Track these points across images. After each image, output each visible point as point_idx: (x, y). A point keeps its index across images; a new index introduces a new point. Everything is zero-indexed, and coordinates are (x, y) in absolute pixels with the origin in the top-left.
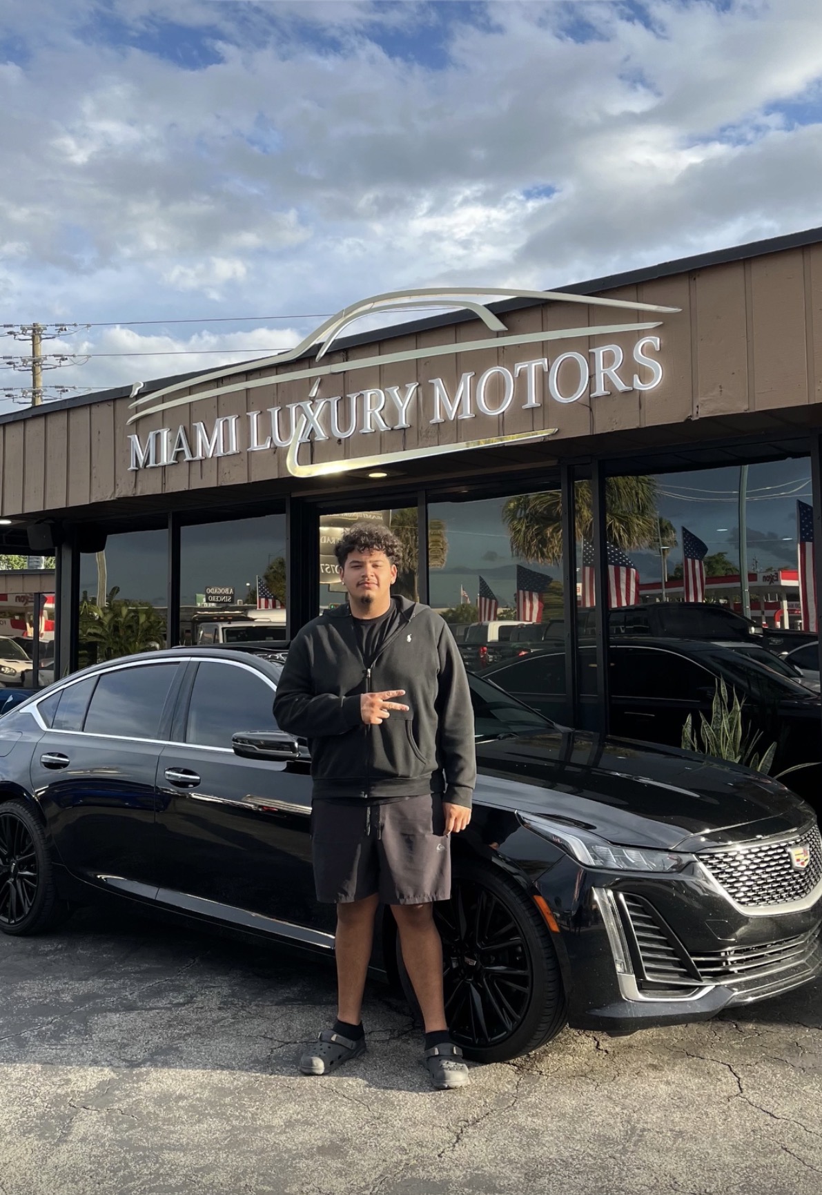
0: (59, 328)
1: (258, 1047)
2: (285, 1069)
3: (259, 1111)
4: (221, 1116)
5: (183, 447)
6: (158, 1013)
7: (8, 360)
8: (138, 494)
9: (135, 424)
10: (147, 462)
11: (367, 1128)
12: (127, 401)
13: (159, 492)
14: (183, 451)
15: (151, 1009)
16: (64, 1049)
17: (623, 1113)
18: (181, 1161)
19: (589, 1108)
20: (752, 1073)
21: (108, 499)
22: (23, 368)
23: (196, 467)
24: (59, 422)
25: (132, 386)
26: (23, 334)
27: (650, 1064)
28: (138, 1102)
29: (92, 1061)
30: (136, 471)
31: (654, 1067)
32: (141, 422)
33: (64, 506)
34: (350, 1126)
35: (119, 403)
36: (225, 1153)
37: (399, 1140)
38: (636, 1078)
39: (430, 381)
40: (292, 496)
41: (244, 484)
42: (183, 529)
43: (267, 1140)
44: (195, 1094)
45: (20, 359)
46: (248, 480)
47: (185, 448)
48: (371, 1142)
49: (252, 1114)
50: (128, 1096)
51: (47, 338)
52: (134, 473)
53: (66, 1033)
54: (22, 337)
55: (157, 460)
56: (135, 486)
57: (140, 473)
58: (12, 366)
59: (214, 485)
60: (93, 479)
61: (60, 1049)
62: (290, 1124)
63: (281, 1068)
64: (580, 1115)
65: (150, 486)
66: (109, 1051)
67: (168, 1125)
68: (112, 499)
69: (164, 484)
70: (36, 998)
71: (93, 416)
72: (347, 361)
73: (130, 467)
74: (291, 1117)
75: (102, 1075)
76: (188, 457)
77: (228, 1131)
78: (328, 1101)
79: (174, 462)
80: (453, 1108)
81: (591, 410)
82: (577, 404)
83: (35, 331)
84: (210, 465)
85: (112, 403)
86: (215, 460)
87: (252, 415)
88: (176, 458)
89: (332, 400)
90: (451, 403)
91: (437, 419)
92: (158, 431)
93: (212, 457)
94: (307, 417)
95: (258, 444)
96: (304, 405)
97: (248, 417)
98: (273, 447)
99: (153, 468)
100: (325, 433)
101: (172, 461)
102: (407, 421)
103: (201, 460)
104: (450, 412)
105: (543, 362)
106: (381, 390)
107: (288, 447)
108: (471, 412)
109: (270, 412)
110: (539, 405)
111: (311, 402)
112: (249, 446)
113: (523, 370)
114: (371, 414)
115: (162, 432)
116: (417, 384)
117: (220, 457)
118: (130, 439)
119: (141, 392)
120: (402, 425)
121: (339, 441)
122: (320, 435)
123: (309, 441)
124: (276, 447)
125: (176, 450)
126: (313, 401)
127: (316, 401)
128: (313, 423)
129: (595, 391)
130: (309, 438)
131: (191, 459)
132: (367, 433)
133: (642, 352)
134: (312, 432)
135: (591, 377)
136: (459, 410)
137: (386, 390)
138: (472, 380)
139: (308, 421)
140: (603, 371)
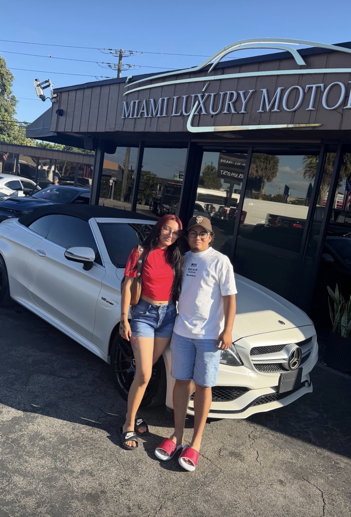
0: (130, 52)
1: (94, 414)
2: (98, 432)
3: (73, 458)
4: (54, 457)
5: (144, 110)
6: (62, 380)
7: (109, 65)
8: (124, 130)
9: (126, 97)
10: (129, 116)
11: (118, 486)
12: (124, 84)
13: (132, 131)
14: (144, 112)
15: (60, 377)
16: (11, 391)
17: (253, 514)
18: (19, 484)
19: (237, 504)
20: (333, 501)
21: (112, 130)
22: (114, 69)
23: (149, 120)
24: (97, 90)
25: (127, 77)
26: (116, 53)
27: (280, 480)
28: (22, 436)
29: (18, 403)
30: (124, 119)
31: (281, 482)
32: (129, 95)
33: (95, 131)
34: (110, 482)
35: (121, 85)
36: (42, 484)
37: (130, 501)
38: (269, 488)
39: (261, 89)
40: (192, 141)
41: (168, 132)
42: (145, 149)
43: (67, 481)
44: (50, 438)
45: (113, 65)
46: (169, 131)
47: (145, 111)
48: (115, 498)
49: (69, 460)
50: (20, 430)
51: (125, 57)
52: (123, 120)
53: (17, 382)
54: (116, 55)
55: (133, 115)
56: (123, 127)
57: (126, 120)
58: (110, 67)
59: (155, 131)
60: (107, 120)
61: (9, 391)
62: (83, 472)
63: (97, 431)
64: (230, 509)
65: (129, 128)
66: (29, 398)
67: (27, 456)
68: (113, 131)
69: (134, 127)
70: (18, 357)
71: (110, 90)
72: (223, 74)
73: (122, 117)
74: (86, 467)
75: (17, 413)
76: (146, 116)
77: (52, 469)
78: (108, 461)
79: (140, 117)
80: (167, 484)
81: (342, 116)
82: (335, 111)
83: (120, 53)
84: (155, 120)
85: (118, 85)
86: (157, 118)
87: (175, 98)
88: (141, 116)
89: (212, 94)
90: (269, 103)
91: (260, 111)
92: (136, 101)
93: (156, 117)
94: (199, 102)
95: (176, 114)
96: (199, 95)
97: (174, 98)
98: (182, 115)
99: (131, 118)
100: (206, 111)
101: (139, 117)
102: (245, 110)
103: (151, 118)
104: (268, 108)
105: (322, 85)
106: (236, 91)
107: (189, 116)
108: (278, 109)
109: (183, 97)
110: (315, 109)
111: (203, 94)
112: (172, 114)
113: (310, 89)
114: (229, 104)
115: (137, 101)
116: (255, 90)
117: (159, 117)
118: (123, 103)
119: (131, 80)
120: (243, 111)
121: (212, 116)
122: (204, 112)
123: (199, 114)
124: (184, 116)
125: (141, 111)
126: (204, 94)
127: (205, 94)
128: (202, 105)
129: (347, 105)
130: (198, 113)
131: (147, 117)
132: (226, 114)
134: (201, 110)
135: (347, 97)
136: (273, 107)
137: (239, 91)
138: (282, 92)
139: (200, 104)
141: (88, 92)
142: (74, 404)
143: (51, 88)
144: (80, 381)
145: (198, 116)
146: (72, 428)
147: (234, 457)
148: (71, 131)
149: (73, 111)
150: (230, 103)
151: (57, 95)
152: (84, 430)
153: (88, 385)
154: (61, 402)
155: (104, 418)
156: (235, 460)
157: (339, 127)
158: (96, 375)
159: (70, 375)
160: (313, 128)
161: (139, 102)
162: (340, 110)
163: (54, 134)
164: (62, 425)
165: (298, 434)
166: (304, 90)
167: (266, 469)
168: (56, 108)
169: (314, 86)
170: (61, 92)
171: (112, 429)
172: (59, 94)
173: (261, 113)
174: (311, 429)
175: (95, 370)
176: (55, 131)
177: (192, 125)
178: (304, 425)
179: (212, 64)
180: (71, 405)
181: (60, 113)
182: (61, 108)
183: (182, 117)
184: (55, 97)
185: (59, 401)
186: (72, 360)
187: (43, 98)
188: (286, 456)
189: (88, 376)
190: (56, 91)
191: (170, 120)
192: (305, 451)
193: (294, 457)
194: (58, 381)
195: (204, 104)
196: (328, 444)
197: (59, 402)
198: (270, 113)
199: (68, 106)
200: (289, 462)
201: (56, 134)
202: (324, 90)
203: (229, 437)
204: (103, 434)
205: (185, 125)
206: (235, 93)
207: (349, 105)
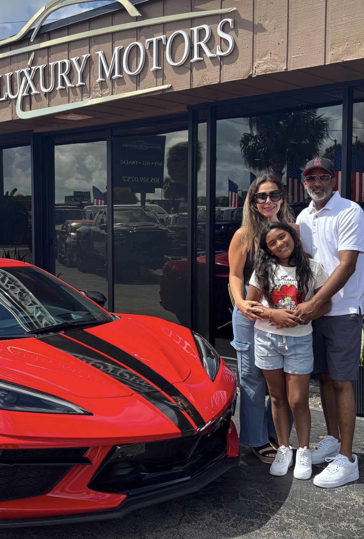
39: (96, 53)
72: (50, 40)
81: (191, 71)
82: (182, 68)
89: (41, 67)
90: (108, 67)
91: (100, 79)
94: (27, 78)
96: (25, 70)
98: (9, 99)
100: (37, 90)
102: (83, 81)
104: (108, 74)
106: (68, 59)
107: (16, 99)
108: (120, 74)
109: (6, 76)
110: (160, 68)
111: (29, 69)
113: (151, 43)
114: (62, 77)
116: (89, 55)
120: (80, 83)
121: (46, 94)
122: (34, 91)
123: (28, 95)
124: (11, 100)
127: (32, 68)
128: (30, 82)
129: (193, 58)
130: (28, 93)
132: (61, 89)
133: (223, 29)
134: (30, 89)
135: (191, 47)
136: (113, 73)
137: (71, 59)
138: (121, 52)
139: (27, 81)
140: (199, 43)
145: (29, 97)
150: (63, 74)
157: (189, 86)
160: (162, 91)
162: (188, 65)
166: (144, 47)
169: (154, 40)
173: (101, 82)
179: (34, 29)
183: (8, 102)
195: (33, 80)
198: (111, 80)
202: (167, 42)
205: (13, 111)
206: (66, 61)
207: (196, 58)
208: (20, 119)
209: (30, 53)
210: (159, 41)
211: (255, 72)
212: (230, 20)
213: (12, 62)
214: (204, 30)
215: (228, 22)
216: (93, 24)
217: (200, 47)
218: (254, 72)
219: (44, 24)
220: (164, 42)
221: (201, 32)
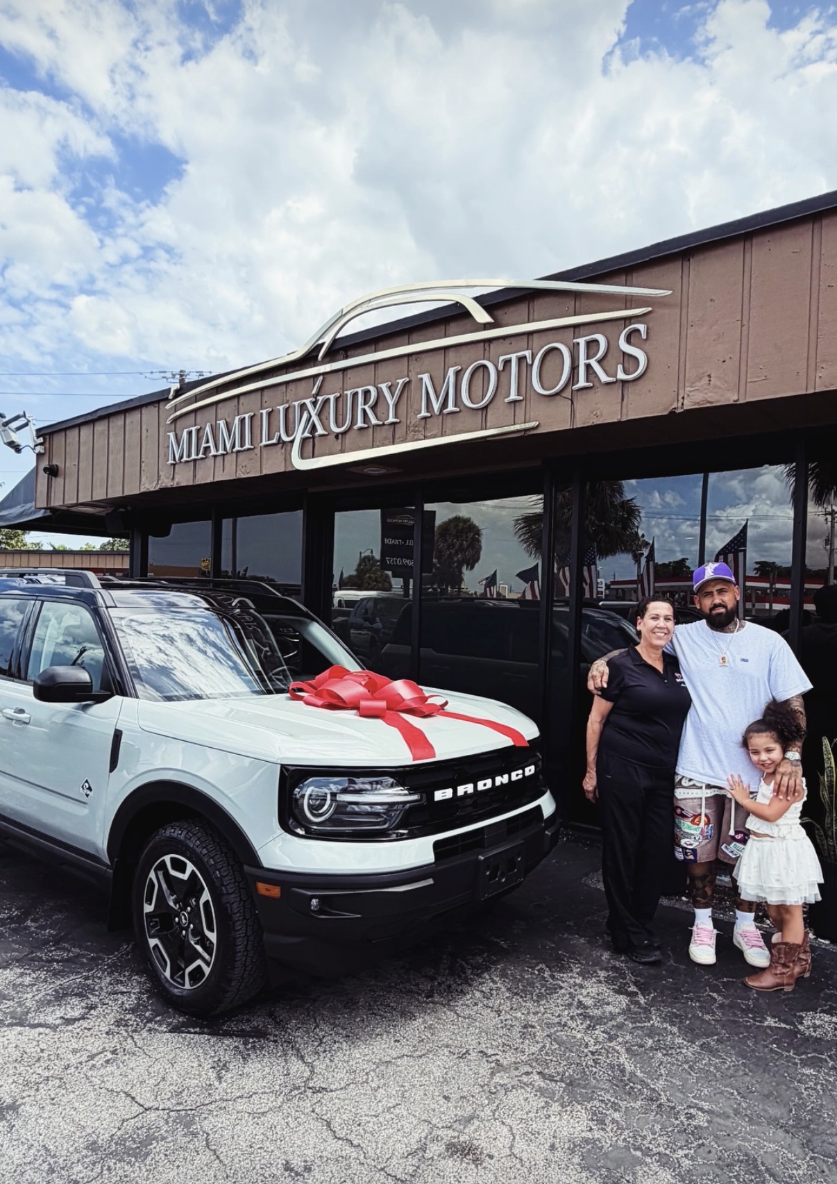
5: (209, 443)
8: (175, 486)
10: (181, 457)
12: (166, 401)
13: (191, 484)
14: (209, 447)
15: (36, 1026)
21: (152, 489)
23: (219, 460)
24: (118, 422)
25: (169, 389)
30: (174, 465)
32: (178, 420)
33: (121, 495)
35: (161, 404)
39: (419, 376)
40: (308, 492)
41: (257, 477)
42: (223, 522)
46: (260, 473)
47: (211, 444)
52: (172, 466)
55: (189, 456)
57: (177, 466)
59: (233, 477)
60: (142, 472)
65: (184, 480)
68: (156, 489)
69: (195, 476)
71: (143, 416)
72: (345, 359)
73: (168, 460)
76: (213, 453)
79: (203, 456)
81: (572, 403)
82: (558, 397)
83: (181, 376)
84: (230, 459)
85: (157, 405)
86: (234, 455)
87: (264, 412)
88: (204, 454)
89: (332, 397)
90: (437, 397)
91: (424, 413)
92: (191, 428)
93: (232, 452)
94: (309, 413)
95: (269, 440)
96: (308, 402)
97: (262, 414)
98: (281, 441)
99: (187, 462)
100: (325, 429)
101: (201, 456)
102: (396, 416)
103: (223, 455)
104: (436, 406)
105: (527, 353)
106: (375, 386)
107: (292, 442)
108: (456, 406)
109: (279, 410)
110: (521, 398)
111: (314, 399)
112: (261, 442)
113: (507, 362)
114: (364, 411)
115: (194, 429)
116: (408, 380)
117: (238, 452)
118: (169, 436)
119: (178, 393)
120: (391, 419)
121: (337, 436)
122: (320, 431)
123: (311, 436)
124: (284, 443)
125: (204, 445)
126: (316, 398)
127: (318, 398)
128: (315, 418)
129: (577, 383)
130: (311, 433)
131: (216, 454)
132: (361, 429)
133: (628, 340)
134: (314, 428)
135: (574, 368)
136: (445, 404)
137: (379, 385)
138: (458, 374)
139: (311, 417)
140: (587, 361)
141: (101, 427)
142: (63, 1095)
143: (32, 428)
144: (85, 1028)
146: (48, 1170)
147: (458, 1157)
148: (75, 502)
149: (77, 464)
150: (366, 407)
151: (44, 439)
152: (80, 1167)
153: (104, 1035)
154: (30, 1096)
155: (136, 1119)
156: (461, 1164)
157: (569, 423)
158: (127, 1006)
159: (61, 1018)
160: (523, 432)
161: (198, 431)
162: (567, 394)
163: (45, 512)
164: (21, 1165)
165: (594, 1060)
166: (497, 368)
167: (536, 1173)
168: (45, 464)
169: (514, 357)
170: (51, 434)
171: (155, 1148)
172: (48, 437)
173: (425, 418)
174: (620, 1040)
175: (125, 992)
176: (45, 506)
177: (302, 456)
178: (603, 1032)
179: (323, 344)
180: (53, 1099)
181: (53, 472)
182: (54, 463)
183: (280, 445)
184: (41, 444)
185: (24, 1095)
186: (72, 978)
187: (17, 449)
188: (577, 1125)
189: (106, 1011)
190: (40, 432)
191: (259, 454)
192: (616, 1101)
193: (595, 1122)
194: (31, 1037)
195: (319, 415)
196: (662, 1071)
197: (24, 1098)
198: (441, 417)
199: (67, 456)
200: (587, 1141)
201: (49, 513)
202: (533, 361)
203: (442, 1101)
204: (131, 1166)
205: (287, 459)
206: (372, 389)
207: (582, 383)
208: (298, 471)
209: (316, 376)
210: (521, 359)
211: (683, 404)
212: (642, 327)
213: (289, 390)
214: (596, 341)
215: (638, 331)
216: (414, 336)
217: (588, 366)
218: (680, 405)
219: (341, 335)
220: (529, 361)
221: (592, 345)
